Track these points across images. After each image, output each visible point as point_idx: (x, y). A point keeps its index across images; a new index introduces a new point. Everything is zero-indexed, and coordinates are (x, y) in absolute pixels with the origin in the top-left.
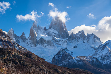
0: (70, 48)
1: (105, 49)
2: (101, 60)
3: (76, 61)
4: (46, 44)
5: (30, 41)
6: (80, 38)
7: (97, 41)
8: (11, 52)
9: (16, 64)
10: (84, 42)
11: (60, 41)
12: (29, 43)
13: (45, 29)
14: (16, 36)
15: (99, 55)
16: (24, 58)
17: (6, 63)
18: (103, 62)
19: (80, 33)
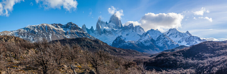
0: (124, 36)
1: (147, 36)
2: (144, 43)
3: (128, 44)
4: (108, 34)
5: (97, 32)
6: (130, 29)
7: (142, 30)
8: (85, 40)
9: (89, 47)
10: (133, 31)
11: (117, 31)
12: (96, 33)
13: (106, 23)
14: (87, 29)
15: (143, 40)
16: (93, 43)
17: (83, 47)
18: (146, 44)
19: (130, 25)
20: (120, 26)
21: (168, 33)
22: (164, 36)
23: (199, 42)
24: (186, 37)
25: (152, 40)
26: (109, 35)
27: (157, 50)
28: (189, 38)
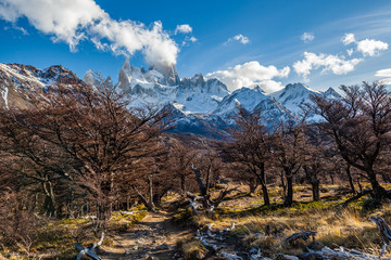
1: (232, 103)
2: (225, 118)
3: (189, 121)
4: (145, 95)
6: (196, 86)
7: (223, 89)
10: (202, 92)
11: (166, 89)
13: (143, 70)
15: (222, 112)
18: (228, 121)
19: (197, 78)
20: (174, 79)
21: (282, 96)
22: (271, 102)
26: (149, 99)
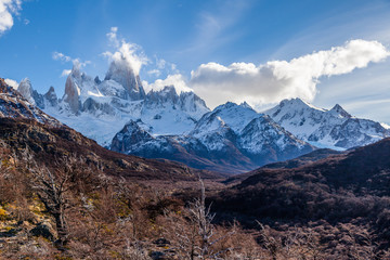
0: (148, 120)
4: (99, 112)
5: (67, 104)
7: (200, 106)
8: (25, 127)
9: (37, 150)
10: (174, 108)
11: (127, 104)
12: (64, 108)
13: (97, 81)
14: (35, 95)
15: (202, 134)
16: (53, 139)
17: (16, 148)
19: (167, 91)
20: (137, 92)
21: (276, 114)
22: (265, 121)
23: (376, 137)
24: (333, 122)
25: (230, 134)
26: (105, 117)
27: (243, 163)
28: (342, 127)
